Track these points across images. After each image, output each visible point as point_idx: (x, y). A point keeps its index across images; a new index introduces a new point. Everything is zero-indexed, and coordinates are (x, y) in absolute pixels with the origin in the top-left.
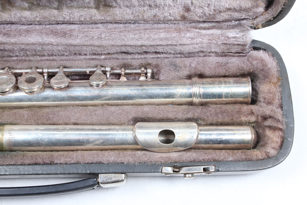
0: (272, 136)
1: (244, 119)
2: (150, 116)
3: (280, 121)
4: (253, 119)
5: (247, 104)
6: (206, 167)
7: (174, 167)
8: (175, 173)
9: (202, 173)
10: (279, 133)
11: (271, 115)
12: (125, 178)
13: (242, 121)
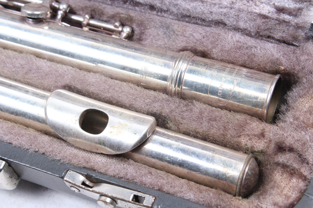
0: (283, 184)
1: (244, 141)
2: (92, 89)
3: (308, 163)
4: (260, 145)
5: (260, 119)
6: (139, 194)
7: (88, 177)
8: (83, 187)
9: (129, 202)
10: (296, 183)
11: (295, 146)
12: (3, 168)
13: (240, 143)
